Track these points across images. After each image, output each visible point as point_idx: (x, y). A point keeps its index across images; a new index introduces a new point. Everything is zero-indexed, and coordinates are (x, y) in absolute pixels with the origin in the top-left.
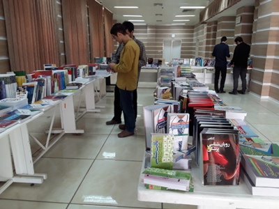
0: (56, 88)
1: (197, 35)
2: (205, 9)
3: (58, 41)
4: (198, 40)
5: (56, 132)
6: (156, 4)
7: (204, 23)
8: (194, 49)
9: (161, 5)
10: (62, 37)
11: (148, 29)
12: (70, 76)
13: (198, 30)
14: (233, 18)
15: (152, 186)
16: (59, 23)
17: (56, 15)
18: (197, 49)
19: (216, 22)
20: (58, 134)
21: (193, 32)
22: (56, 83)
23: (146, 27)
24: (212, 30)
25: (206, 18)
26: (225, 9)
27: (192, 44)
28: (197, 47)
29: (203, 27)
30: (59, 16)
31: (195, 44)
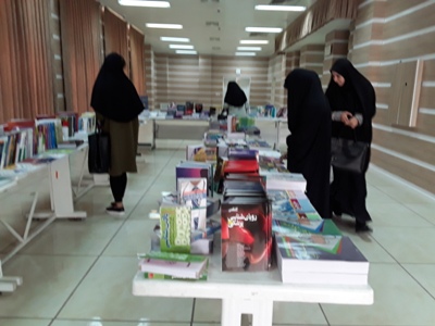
0: (41, 147)
1: (273, 71)
2: (282, 34)
3: (54, 76)
4: (274, 79)
5: (42, 215)
6: (208, 24)
7: (282, 53)
8: (270, 91)
9: (217, 24)
10: (60, 70)
11: (201, 60)
12: (66, 130)
13: (274, 64)
14: (321, 47)
15: (152, 275)
16: (56, 48)
17: (51, 36)
18: (273, 92)
19: (298, 53)
20: (45, 220)
21: (267, 66)
22: (41, 140)
23: (196, 57)
24: (293, 64)
25: (283, 46)
26: (308, 34)
27: (266, 85)
28: (273, 89)
29: (281, 60)
30: (56, 37)
31: (270, 85)
